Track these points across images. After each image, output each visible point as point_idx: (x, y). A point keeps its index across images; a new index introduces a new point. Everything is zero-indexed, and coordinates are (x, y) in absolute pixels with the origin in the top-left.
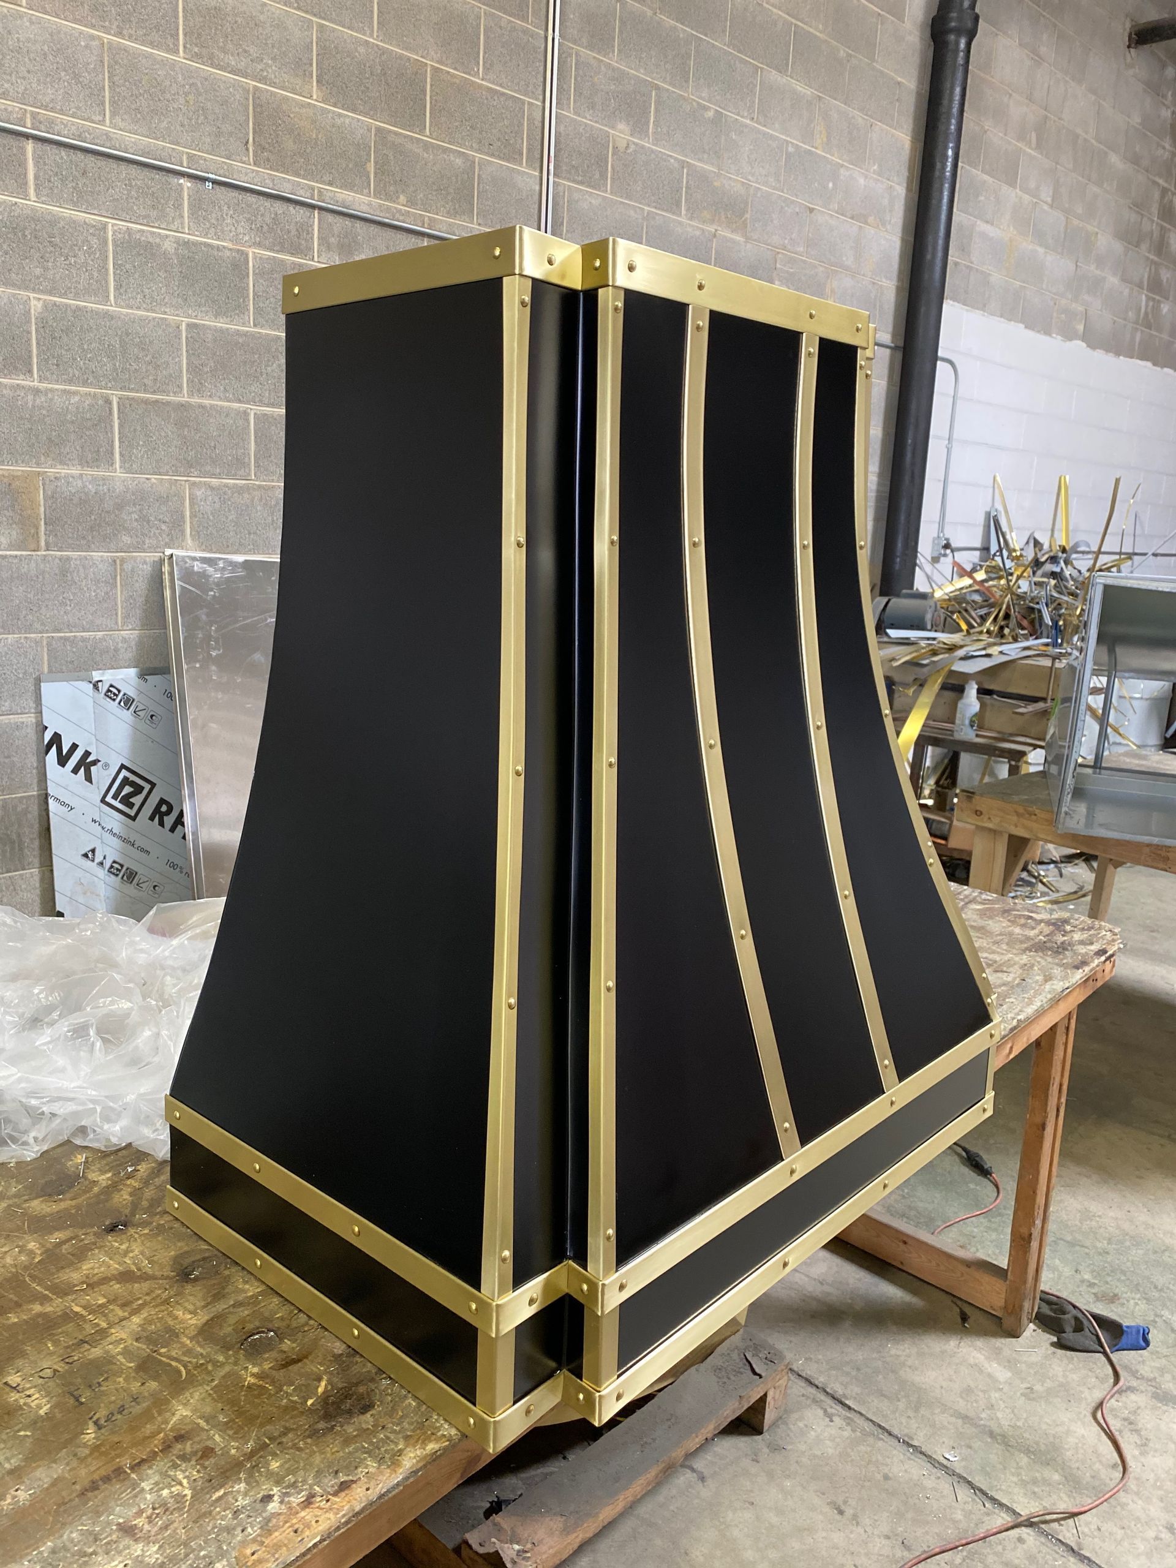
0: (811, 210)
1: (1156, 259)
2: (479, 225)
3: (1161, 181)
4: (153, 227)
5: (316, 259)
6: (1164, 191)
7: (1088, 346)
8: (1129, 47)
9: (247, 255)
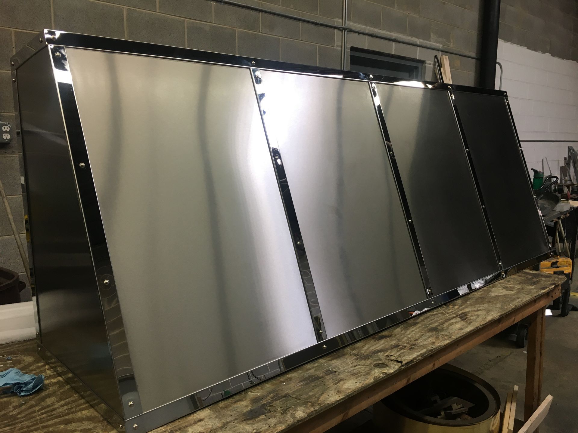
0: (444, 3)
2: (320, 15)
4: (201, 21)
5: (260, 32)
7: (552, 55)
9: (235, 31)
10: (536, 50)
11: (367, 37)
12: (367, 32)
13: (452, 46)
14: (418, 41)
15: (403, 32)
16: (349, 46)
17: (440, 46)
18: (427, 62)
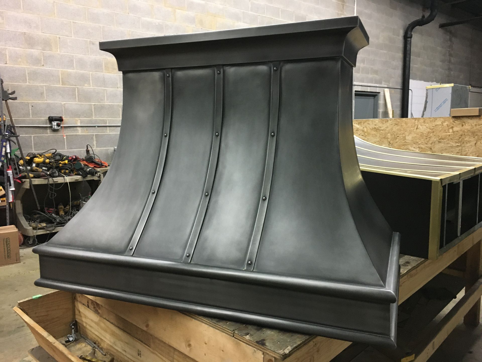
0: (387, 69)
1: (449, 64)
3: (449, 50)
6: (449, 51)
8: (439, 28)
10: (428, 82)
11: (360, 87)
12: (360, 85)
13: (391, 85)
14: (378, 85)
15: (372, 83)
16: (354, 91)
17: (386, 86)
18: (381, 93)
